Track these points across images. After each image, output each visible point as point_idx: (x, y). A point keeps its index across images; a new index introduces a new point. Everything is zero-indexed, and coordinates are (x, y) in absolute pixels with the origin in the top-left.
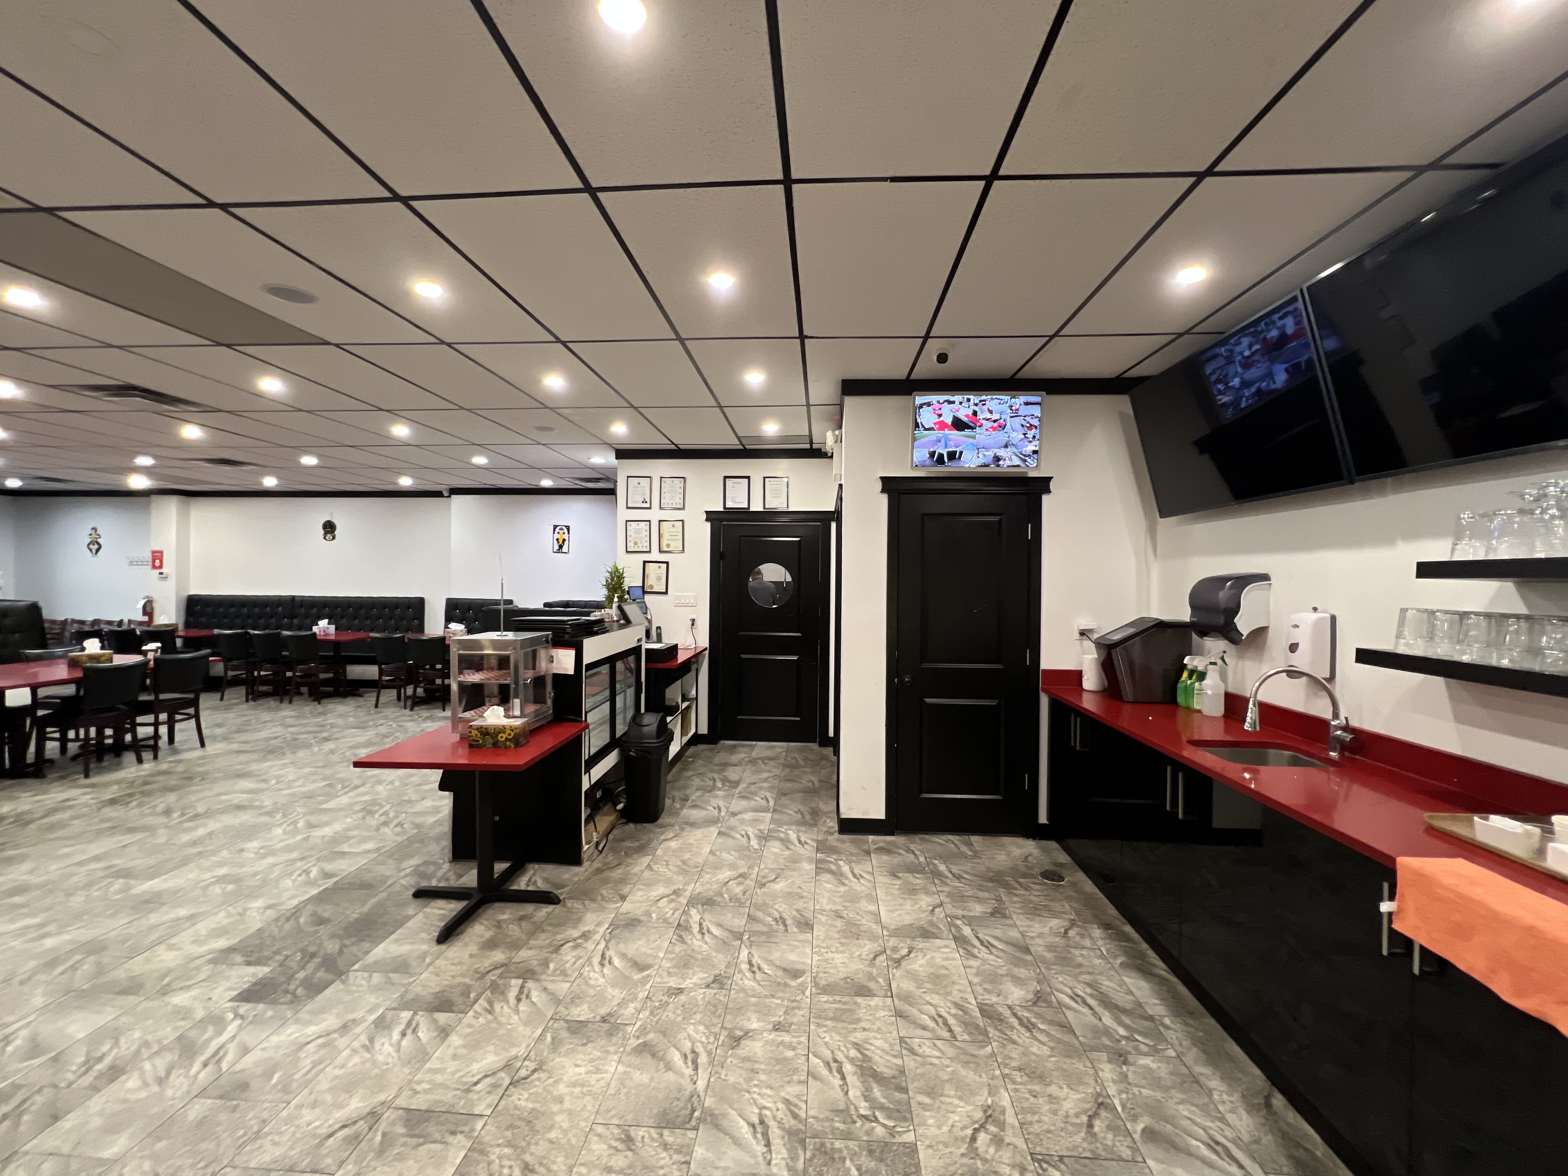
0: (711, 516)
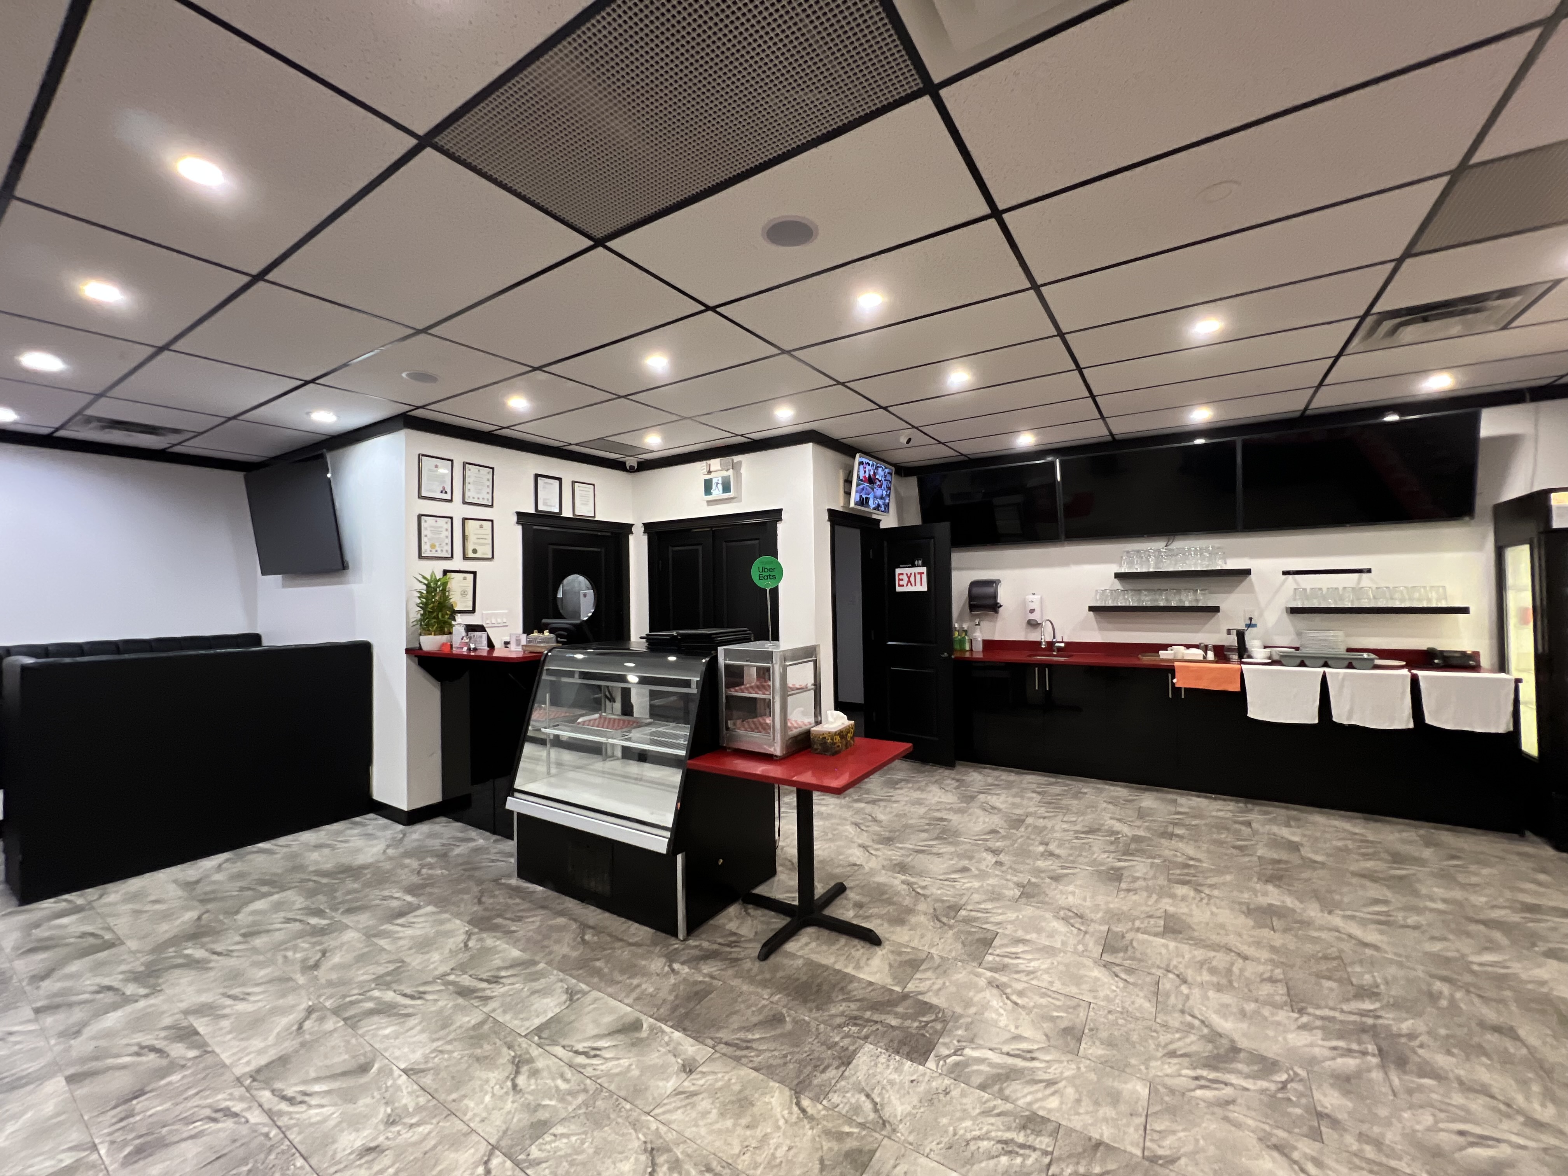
0: (522, 517)
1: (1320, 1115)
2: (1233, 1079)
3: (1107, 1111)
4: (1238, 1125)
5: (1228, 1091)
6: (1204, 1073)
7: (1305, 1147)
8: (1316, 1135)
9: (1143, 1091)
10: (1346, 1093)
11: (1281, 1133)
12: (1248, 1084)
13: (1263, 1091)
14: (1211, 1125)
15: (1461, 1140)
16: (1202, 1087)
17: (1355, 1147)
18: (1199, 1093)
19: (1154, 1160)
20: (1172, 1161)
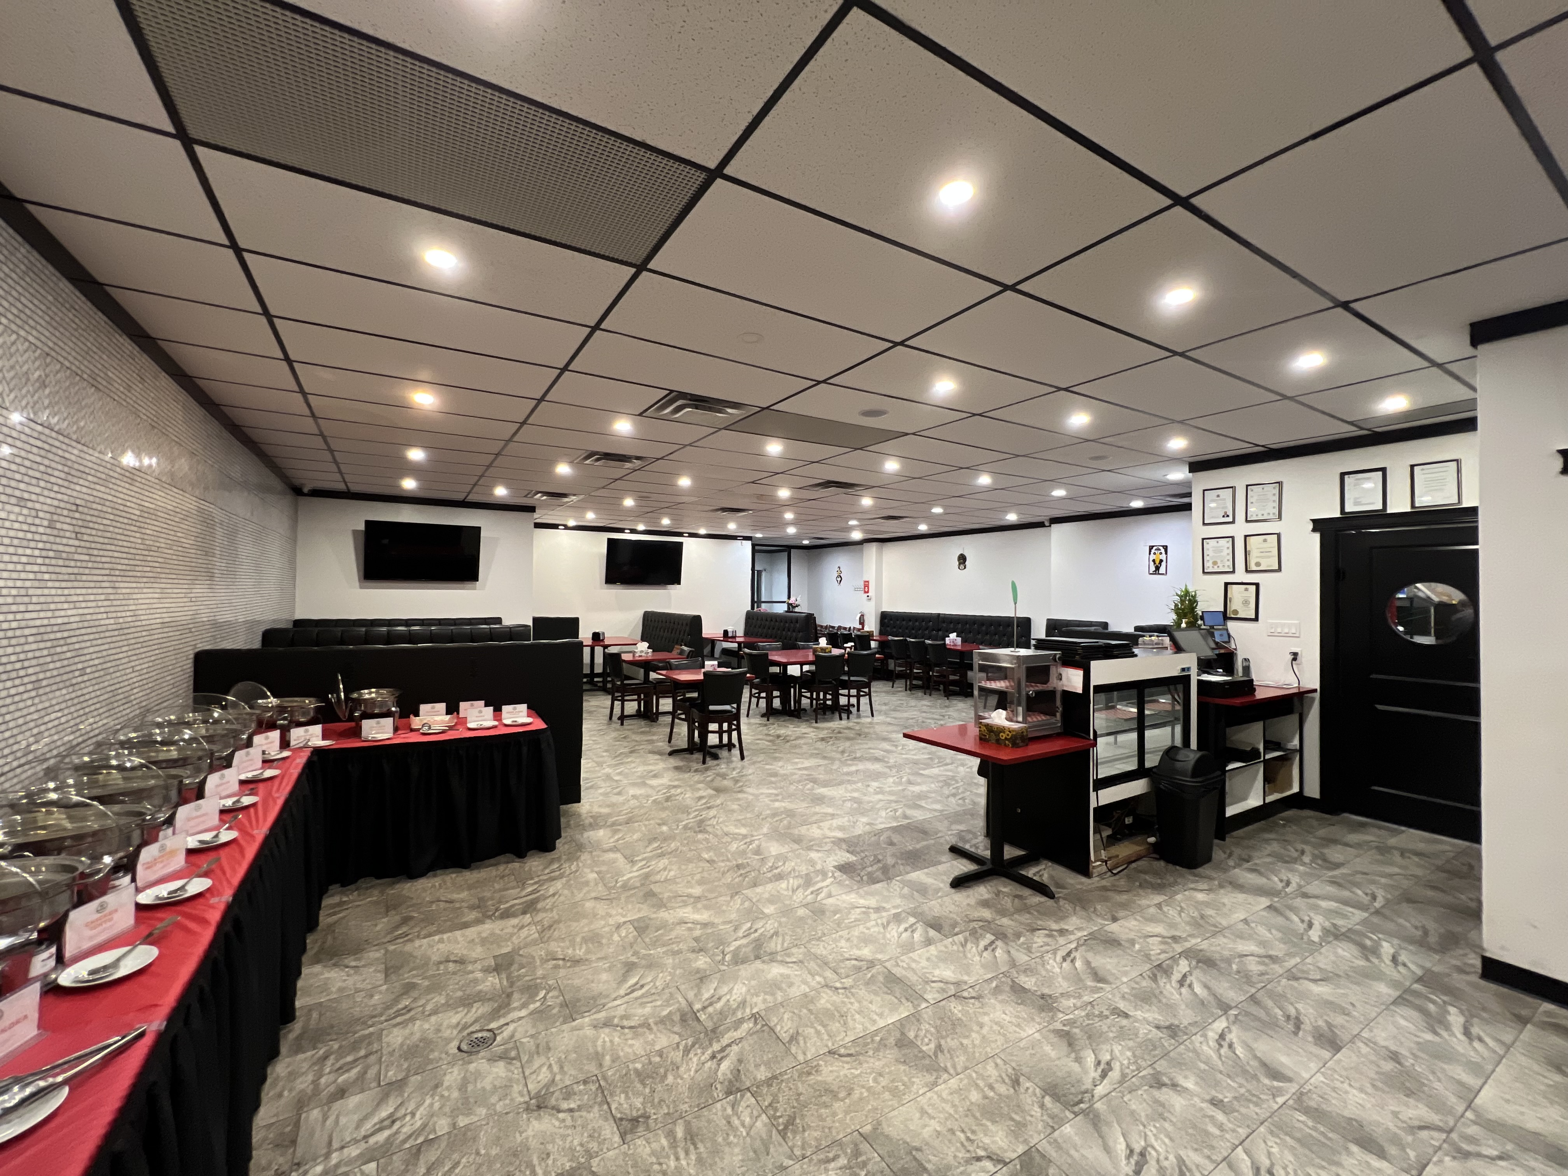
0: (1319, 525)
1: (701, 950)
2: (744, 941)
3: (766, 895)
4: (725, 923)
5: (740, 933)
6: (756, 935)
7: (697, 933)
8: (696, 940)
9: (766, 911)
10: (698, 971)
11: (710, 931)
12: (738, 943)
13: (729, 945)
14: (733, 916)
15: (641, 983)
16: (750, 928)
17: (681, 946)
18: (749, 925)
19: (737, 893)
20: (732, 897)
